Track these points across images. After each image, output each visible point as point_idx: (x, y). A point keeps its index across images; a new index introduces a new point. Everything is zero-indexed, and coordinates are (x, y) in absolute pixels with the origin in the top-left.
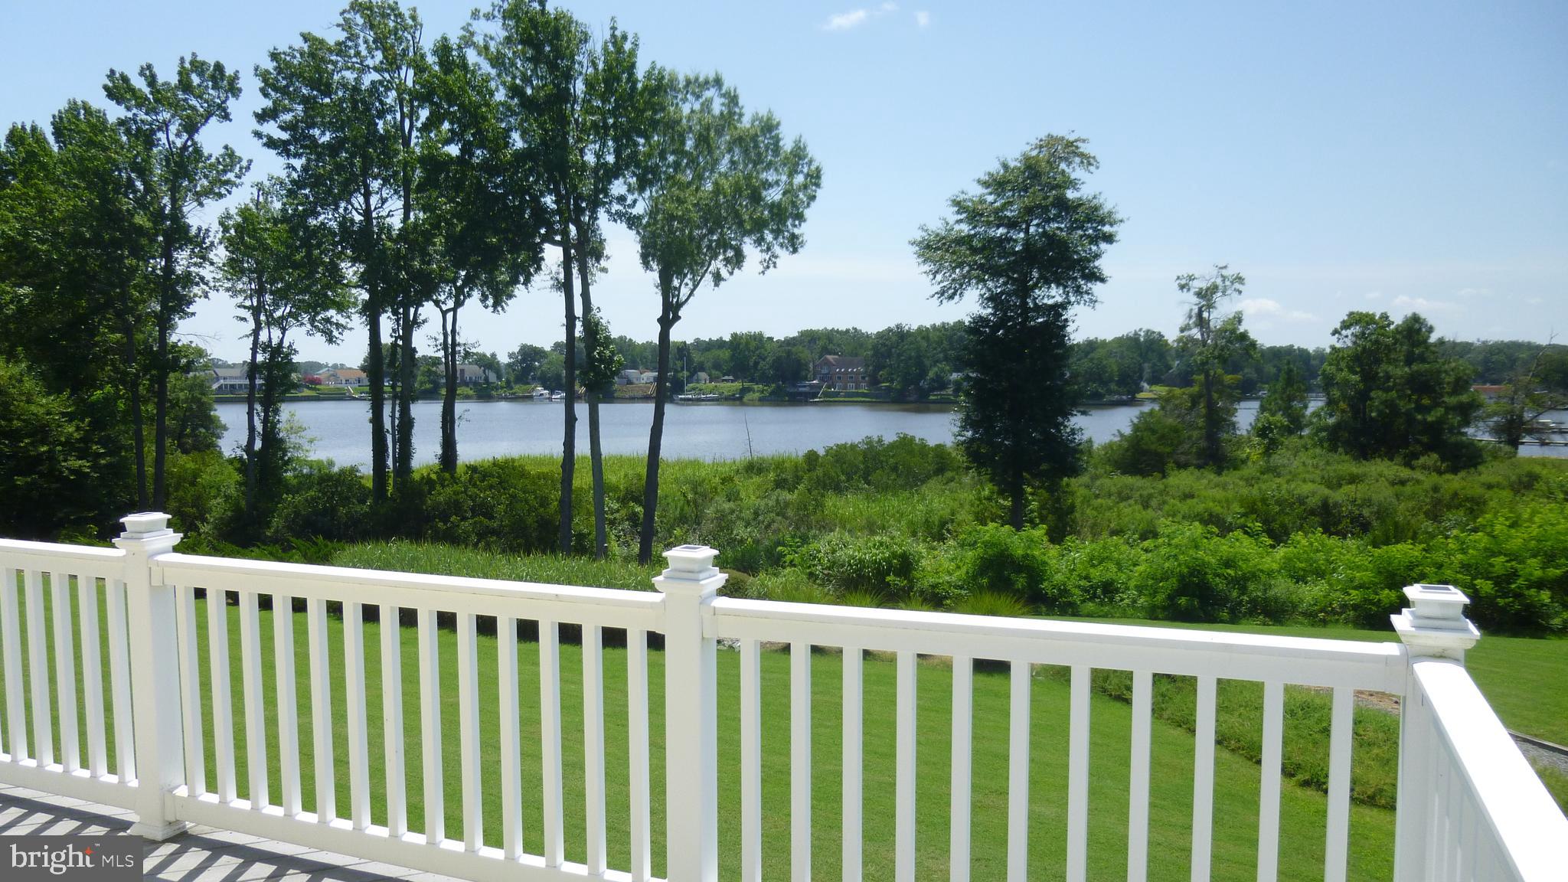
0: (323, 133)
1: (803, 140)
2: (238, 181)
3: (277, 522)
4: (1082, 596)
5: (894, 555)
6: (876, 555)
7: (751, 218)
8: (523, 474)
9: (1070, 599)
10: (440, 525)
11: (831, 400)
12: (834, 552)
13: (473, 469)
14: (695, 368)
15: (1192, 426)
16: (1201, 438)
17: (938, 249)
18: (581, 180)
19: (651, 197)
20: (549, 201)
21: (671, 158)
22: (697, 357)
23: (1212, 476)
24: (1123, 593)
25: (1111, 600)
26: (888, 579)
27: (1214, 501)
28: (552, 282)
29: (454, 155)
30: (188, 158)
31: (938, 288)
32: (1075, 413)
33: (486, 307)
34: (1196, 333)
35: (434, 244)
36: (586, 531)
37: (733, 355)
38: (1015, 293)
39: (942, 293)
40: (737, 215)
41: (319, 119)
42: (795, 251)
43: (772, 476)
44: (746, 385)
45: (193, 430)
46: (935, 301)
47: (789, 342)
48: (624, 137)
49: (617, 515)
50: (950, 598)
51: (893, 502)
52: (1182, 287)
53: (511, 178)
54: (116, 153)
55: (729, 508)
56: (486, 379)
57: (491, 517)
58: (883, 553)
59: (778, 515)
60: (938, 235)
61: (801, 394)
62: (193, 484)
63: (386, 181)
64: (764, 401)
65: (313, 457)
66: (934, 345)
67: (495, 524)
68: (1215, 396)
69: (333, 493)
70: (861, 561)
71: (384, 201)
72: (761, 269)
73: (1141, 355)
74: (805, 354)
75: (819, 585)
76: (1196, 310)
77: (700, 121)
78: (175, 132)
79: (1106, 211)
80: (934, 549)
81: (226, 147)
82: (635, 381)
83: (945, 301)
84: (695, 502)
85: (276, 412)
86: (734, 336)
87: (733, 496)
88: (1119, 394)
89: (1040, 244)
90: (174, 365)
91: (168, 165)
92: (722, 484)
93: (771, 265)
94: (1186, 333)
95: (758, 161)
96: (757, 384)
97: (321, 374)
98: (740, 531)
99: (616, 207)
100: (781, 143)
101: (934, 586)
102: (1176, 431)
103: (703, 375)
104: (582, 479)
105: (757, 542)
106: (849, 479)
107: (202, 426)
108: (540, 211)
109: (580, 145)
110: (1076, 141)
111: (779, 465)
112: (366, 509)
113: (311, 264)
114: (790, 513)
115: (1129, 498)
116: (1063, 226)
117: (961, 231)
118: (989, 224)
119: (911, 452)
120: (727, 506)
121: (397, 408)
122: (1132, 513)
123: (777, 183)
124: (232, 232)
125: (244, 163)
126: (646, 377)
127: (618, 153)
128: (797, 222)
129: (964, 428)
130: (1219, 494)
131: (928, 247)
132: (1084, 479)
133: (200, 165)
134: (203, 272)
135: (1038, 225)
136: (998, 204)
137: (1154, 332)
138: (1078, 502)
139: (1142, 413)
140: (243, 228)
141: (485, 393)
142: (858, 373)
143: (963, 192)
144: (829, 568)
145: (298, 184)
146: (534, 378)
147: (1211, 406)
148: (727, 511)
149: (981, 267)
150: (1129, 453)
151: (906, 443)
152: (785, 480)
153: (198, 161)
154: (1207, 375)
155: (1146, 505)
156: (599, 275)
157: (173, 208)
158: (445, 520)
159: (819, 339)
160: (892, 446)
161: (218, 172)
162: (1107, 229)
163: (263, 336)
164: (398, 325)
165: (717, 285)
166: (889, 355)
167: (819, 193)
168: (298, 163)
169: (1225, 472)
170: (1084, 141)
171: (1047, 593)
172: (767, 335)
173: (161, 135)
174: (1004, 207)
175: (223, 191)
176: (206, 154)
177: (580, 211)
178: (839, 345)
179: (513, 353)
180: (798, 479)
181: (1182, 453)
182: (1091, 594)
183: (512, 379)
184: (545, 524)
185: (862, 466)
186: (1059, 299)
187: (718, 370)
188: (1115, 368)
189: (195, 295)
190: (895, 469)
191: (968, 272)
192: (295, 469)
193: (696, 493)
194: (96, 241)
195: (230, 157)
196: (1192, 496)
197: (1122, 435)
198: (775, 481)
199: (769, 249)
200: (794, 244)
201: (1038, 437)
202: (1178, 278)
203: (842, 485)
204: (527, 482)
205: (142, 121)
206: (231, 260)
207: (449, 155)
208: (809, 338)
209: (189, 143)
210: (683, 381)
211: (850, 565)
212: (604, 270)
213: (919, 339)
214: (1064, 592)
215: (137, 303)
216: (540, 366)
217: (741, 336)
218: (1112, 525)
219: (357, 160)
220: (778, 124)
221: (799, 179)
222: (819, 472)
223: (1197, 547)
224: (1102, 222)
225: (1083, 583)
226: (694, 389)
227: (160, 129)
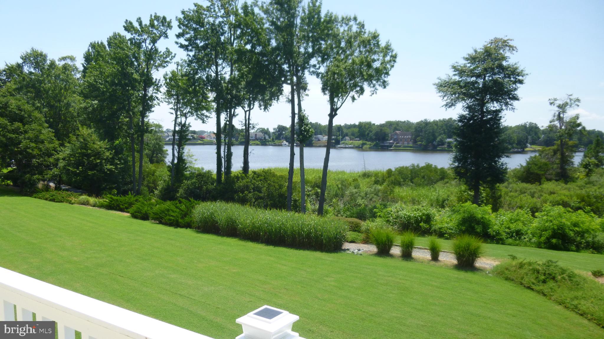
0: (201, 42)
1: (390, 42)
2: (171, 61)
3: (181, 191)
4: (506, 236)
5: (423, 214)
6: (416, 214)
7: (367, 74)
8: (274, 175)
9: (501, 237)
10: (241, 194)
11: (397, 149)
12: (398, 212)
13: (254, 173)
14: (344, 135)
15: (553, 163)
16: (557, 168)
17: (445, 86)
18: (298, 59)
19: (327, 66)
20: (285, 67)
21: (335, 50)
22: (345, 131)
23: (563, 185)
24: (525, 235)
25: (520, 238)
26: (421, 224)
27: (565, 196)
28: (286, 99)
29: (248, 49)
30: (153, 53)
31: (445, 103)
32: (503, 156)
33: (261, 109)
34: (557, 123)
35: (241, 85)
36: (297, 199)
37: (359, 130)
38: (478, 105)
39: (446, 105)
40: (361, 73)
41: (199, 36)
42: (385, 87)
43: (373, 178)
44: (364, 142)
45: (156, 155)
46: (444, 108)
47: (382, 126)
48: (315, 41)
49: (310, 193)
50: (447, 234)
51: (423, 191)
52: (551, 104)
53: (270, 57)
54: (127, 51)
55: (355, 192)
56: (265, 138)
57: (261, 192)
58: (418, 213)
59: (375, 195)
60: (445, 81)
61: (385, 146)
62: (153, 175)
63: (224, 60)
64: (372, 149)
65: (196, 166)
66: (440, 128)
67: (262, 195)
68: (565, 150)
69: (202, 181)
70: (409, 216)
71: (223, 68)
72: (370, 94)
73: (527, 133)
74: (388, 130)
75: (391, 225)
76: (557, 113)
77: (348, 35)
78: (148, 43)
79: (520, 70)
80: (440, 211)
81: (167, 48)
82: (321, 140)
83: (448, 108)
84: (342, 188)
85: (183, 149)
86: (360, 123)
87: (357, 187)
88: (518, 148)
89: (490, 84)
90: (147, 131)
91: (145, 55)
92: (353, 181)
93: (375, 93)
94: (552, 123)
95: (370, 51)
96: (368, 141)
97: (205, 135)
98: (360, 201)
99: (312, 69)
100: (380, 43)
101: (440, 228)
102: (546, 164)
103: (347, 138)
104: (296, 178)
105: (366, 206)
106: (404, 181)
107: (160, 153)
108: (282, 71)
109: (298, 45)
110: (508, 40)
111: (376, 175)
112: (213, 187)
113: (195, 92)
114: (380, 194)
115: (525, 193)
116: (500, 77)
117: (455, 79)
118: (468, 76)
119: (431, 171)
120: (354, 191)
121: (226, 148)
122: (527, 200)
123: (378, 60)
124: (168, 80)
125: (173, 55)
126: (325, 138)
127: (313, 47)
128: (386, 76)
129: (454, 162)
130: (566, 192)
131: (441, 86)
132: (506, 184)
133: (157, 55)
134: (157, 95)
135: (489, 77)
136: (472, 68)
137: (533, 123)
138: (503, 193)
139: (531, 157)
140: (172, 79)
141: (264, 143)
142: (409, 138)
143: (457, 63)
144: (396, 219)
145: (191, 62)
146: (283, 138)
147: (563, 154)
148: (354, 193)
149: (464, 94)
150: (525, 174)
151: (428, 167)
152: (378, 181)
153: (156, 54)
154: (562, 141)
155: (533, 197)
156: (305, 97)
157: (147, 71)
158: (243, 192)
159: (393, 124)
160: (423, 168)
161: (164, 58)
162: (520, 78)
163: (179, 120)
164: (227, 116)
165: (353, 101)
166: (421, 131)
167: (396, 65)
168: (192, 54)
169: (569, 183)
170: (511, 40)
171: (490, 234)
172: (373, 123)
173: (143, 44)
174: (474, 69)
175: (165, 65)
176: (159, 51)
177: (298, 71)
178: (401, 127)
179: (275, 128)
180: (384, 181)
181: (549, 174)
182: (510, 235)
183: (274, 138)
184: (281, 196)
185: (410, 176)
186: (498, 108)
187: (353, 136)
188: (516, 138)
189: (155, 104)
190: (423, 177)
191: (458, 96)
192: (189, 171)
193: (342, 185)
194: (119, 84)
195: (168, 52)
196: (554, 193)
197: (522, 166)
198: (374, 181)
199: (374, 86)
200: (384, 84)
201: (487, 166)
202: (550, 100)
203: (402, 183)
204: (275, 178)
205: (137, 39)
206: (167, 91)
207: (247, 49)
208: (390, 124)
209: (153, 47)
210: (339, 140)
211: (404, 218)
212: (307, 95)
213: (434, 125)
214: (498, 234)
215: (134, 107)
216: (285, 134)
217: (363, 123)
218: (518, 204)
219: (214, 53)
220: (378, 35)
221: (388, 58)
222: (393, 178)
223: (561, 217)
224: (518, 75)
225: (507, 230)
226: (344, 143)
227: (143, 42)
